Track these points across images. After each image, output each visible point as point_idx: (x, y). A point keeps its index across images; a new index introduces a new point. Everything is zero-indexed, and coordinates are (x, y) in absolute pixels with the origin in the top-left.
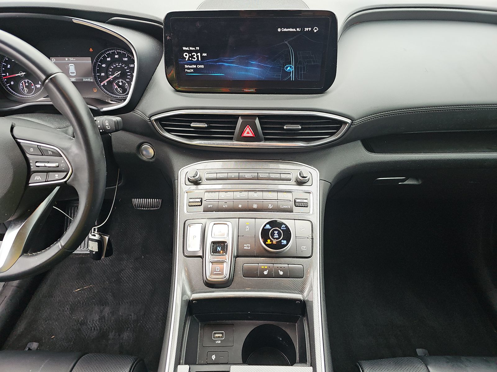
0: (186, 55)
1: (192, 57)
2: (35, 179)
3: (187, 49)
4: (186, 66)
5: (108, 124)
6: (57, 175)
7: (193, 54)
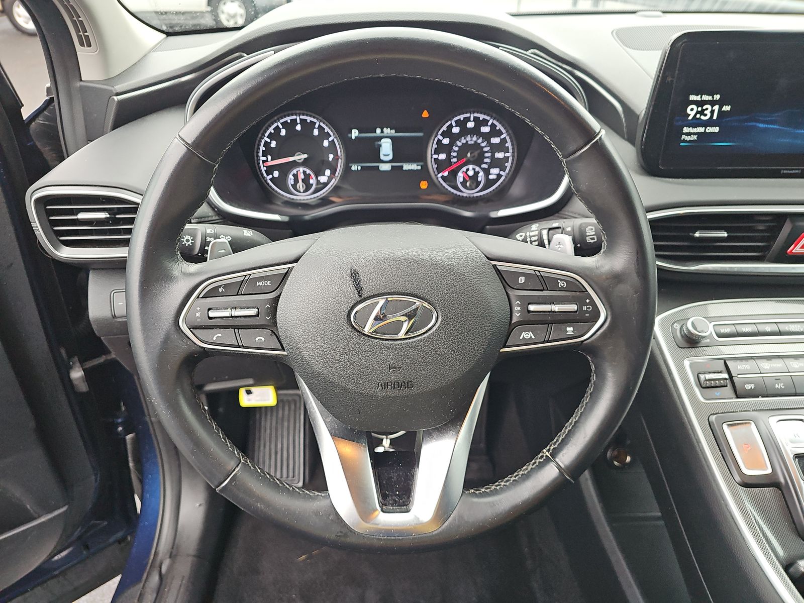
0: (692, 110)
1: (702, 113)
2: (521, 338)
3: (698, 98)
4: (686, 130)
5: (594, 233)
6: (571, 329)
7: (704, 107)
